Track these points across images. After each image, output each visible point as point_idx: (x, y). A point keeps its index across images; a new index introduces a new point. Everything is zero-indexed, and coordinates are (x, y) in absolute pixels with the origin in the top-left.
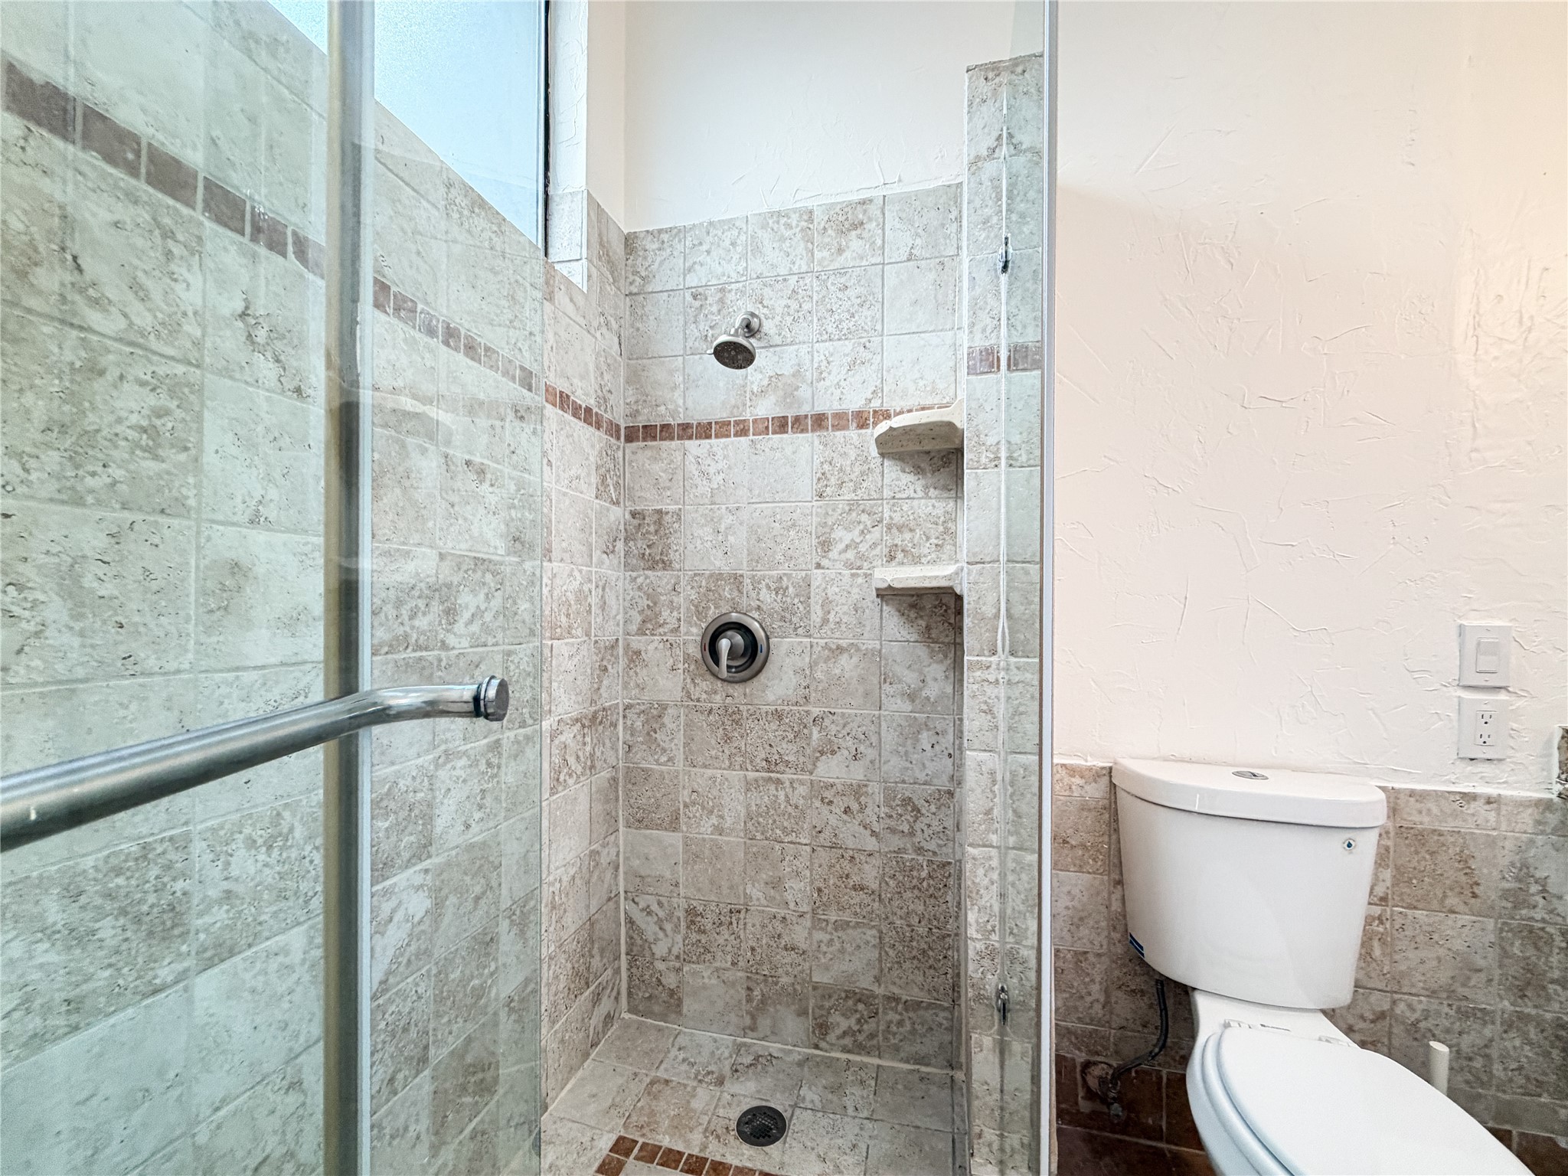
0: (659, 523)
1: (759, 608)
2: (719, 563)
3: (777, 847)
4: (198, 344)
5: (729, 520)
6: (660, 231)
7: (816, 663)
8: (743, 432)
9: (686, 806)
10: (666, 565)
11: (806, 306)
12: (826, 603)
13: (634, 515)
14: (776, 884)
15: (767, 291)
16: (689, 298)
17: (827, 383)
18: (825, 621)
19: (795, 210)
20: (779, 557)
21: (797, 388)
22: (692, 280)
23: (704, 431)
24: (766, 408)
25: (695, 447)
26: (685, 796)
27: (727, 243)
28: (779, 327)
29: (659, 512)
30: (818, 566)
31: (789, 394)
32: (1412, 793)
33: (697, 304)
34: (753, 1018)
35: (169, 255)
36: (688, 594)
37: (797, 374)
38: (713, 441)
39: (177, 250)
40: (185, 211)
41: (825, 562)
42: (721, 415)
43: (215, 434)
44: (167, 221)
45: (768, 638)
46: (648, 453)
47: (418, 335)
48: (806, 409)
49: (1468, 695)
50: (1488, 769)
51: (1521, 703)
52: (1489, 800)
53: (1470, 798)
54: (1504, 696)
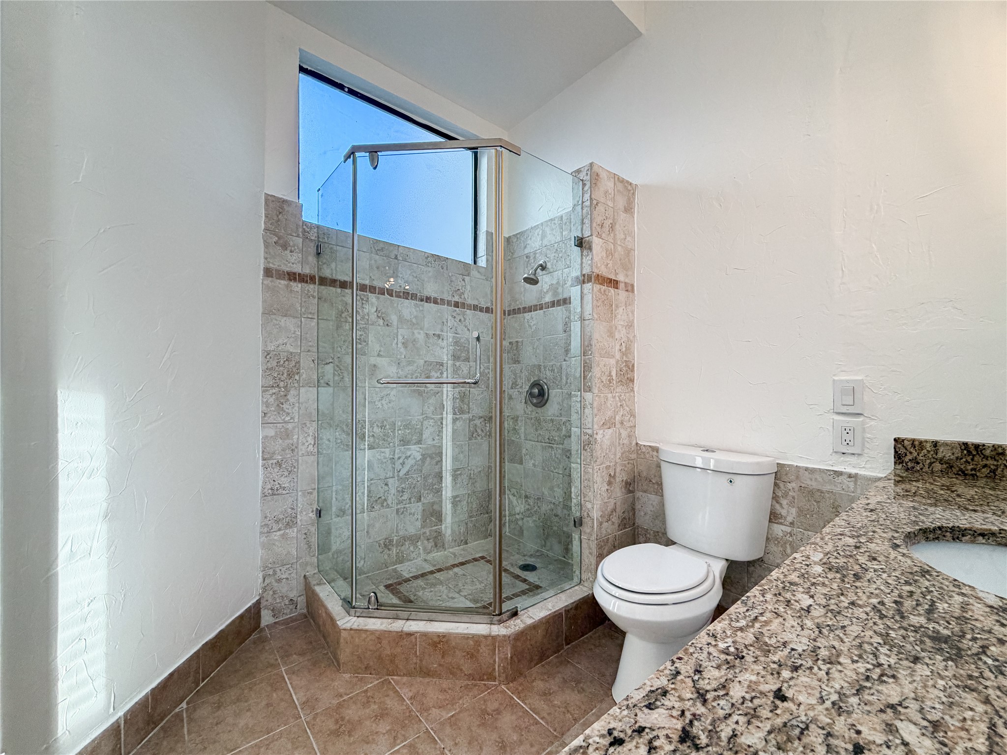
0: (517, 346)
1: (546, 378)
2: (534, 361)
3: (552, 474)
5: (537, 343)
6: (517, 234)
7: (564, 400)
8: (541, 309)
9: (525, 455)
10: (519, 362)
11: (560, 255)
12: (567, 375)
13: (510, 343)
14: (551, 489)
15: (548, 252)
16: (525, 258)
17: (567, 285)
18: (567, 383)
19: (556, 217)
20: (552, 358)
21: (558, 289)
22: (526, 251)
23: (529, 309)
24: (548, 298)
25: (527, 316)
26: (524, 451)
27: (536, 234)
28: (552, 265)
29: (517, 342)
30: (565, 360)
31: (556, 293)
32: (807, 469)
33: (527, 260)
36: (525, 373)
37: (558, 283)
38: (532, 313)
41: (567, 359)
45: (548, 390)
46: (514, 319)
49: (836, 418)
50: (853, 460)
51: (873, 423)
52: (850, 476)
53: (839, 474)
54: (861, 419)
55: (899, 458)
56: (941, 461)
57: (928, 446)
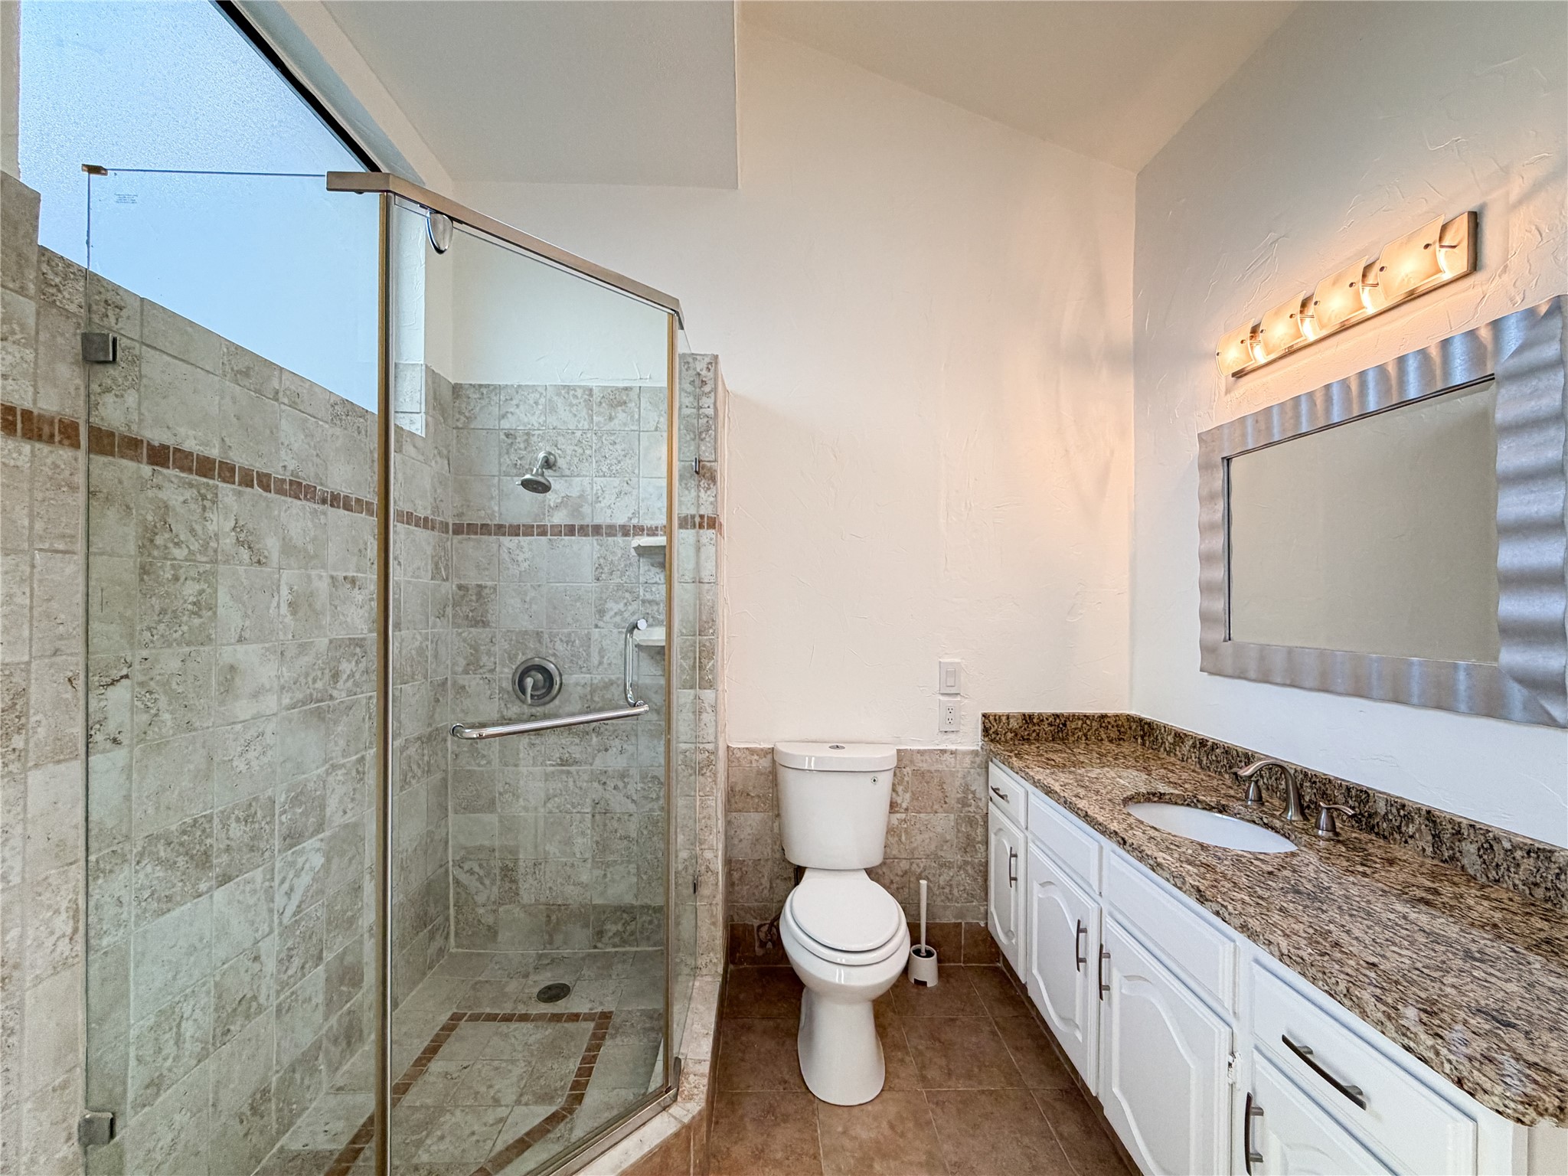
0: (479, 595)
1: (554, 655)
2: (525, 624)
3: (568, 816)
4: (216, 551)
5: (532, 594)
6: (481, 386)
7: (595, 691)
8: (543, 533)
9: (500, 794)
10: (485, 624)
11: (588, 452)
12: (602, 651)
13: (460, 587)
14: (568, 842)
15: (560, 438)
16: (503, 437)
17: (602, 505)
18: (601, 663)
19: (580, 387)
20: (569, 620)
21: (582, 506)
22: (506, 424)
23: (515, 531)
24: (560, 518)
25: (508, 541)
26: (499, 787)
27: (531, 402)
28: (569, 464)
29: (479, 586)
30: (596, 626)
31: (576, 510)
32: (919, 751)
33: (510, 441)
34: (551, 936)
35: (204, 508)
36: (502, 646)
37: (581, 496)
38: (521, 538)
39: (208, 504)
40: (211, 482)
41: (601, 624)
42: (528, 521)
43: (223, 597)
44: (203, 491)
45: (561, 675)
46: (471, 544)
47: (316, 506)
48: (587, 521)
49: (942, 698)
50: (952, 736)
51: (966, 701)
52: (952, 753)
53: (943, 751)
54: (959, 698)
55: (986, 731)
56: (1011, 730)
57: (1004, 719)
